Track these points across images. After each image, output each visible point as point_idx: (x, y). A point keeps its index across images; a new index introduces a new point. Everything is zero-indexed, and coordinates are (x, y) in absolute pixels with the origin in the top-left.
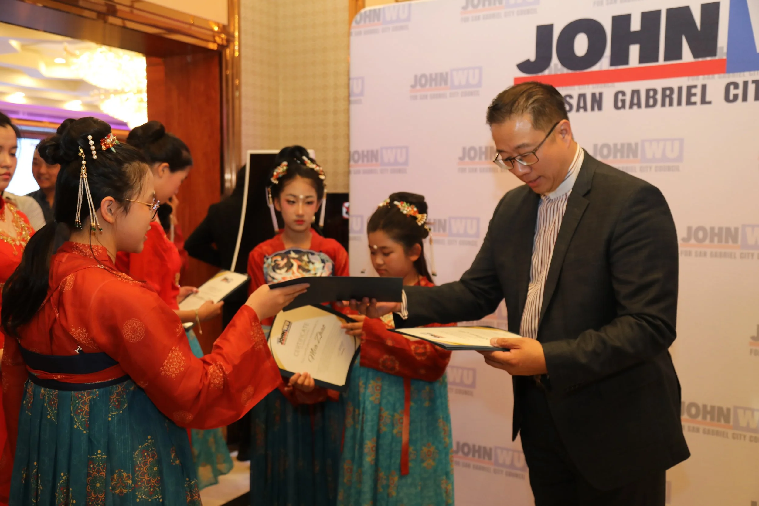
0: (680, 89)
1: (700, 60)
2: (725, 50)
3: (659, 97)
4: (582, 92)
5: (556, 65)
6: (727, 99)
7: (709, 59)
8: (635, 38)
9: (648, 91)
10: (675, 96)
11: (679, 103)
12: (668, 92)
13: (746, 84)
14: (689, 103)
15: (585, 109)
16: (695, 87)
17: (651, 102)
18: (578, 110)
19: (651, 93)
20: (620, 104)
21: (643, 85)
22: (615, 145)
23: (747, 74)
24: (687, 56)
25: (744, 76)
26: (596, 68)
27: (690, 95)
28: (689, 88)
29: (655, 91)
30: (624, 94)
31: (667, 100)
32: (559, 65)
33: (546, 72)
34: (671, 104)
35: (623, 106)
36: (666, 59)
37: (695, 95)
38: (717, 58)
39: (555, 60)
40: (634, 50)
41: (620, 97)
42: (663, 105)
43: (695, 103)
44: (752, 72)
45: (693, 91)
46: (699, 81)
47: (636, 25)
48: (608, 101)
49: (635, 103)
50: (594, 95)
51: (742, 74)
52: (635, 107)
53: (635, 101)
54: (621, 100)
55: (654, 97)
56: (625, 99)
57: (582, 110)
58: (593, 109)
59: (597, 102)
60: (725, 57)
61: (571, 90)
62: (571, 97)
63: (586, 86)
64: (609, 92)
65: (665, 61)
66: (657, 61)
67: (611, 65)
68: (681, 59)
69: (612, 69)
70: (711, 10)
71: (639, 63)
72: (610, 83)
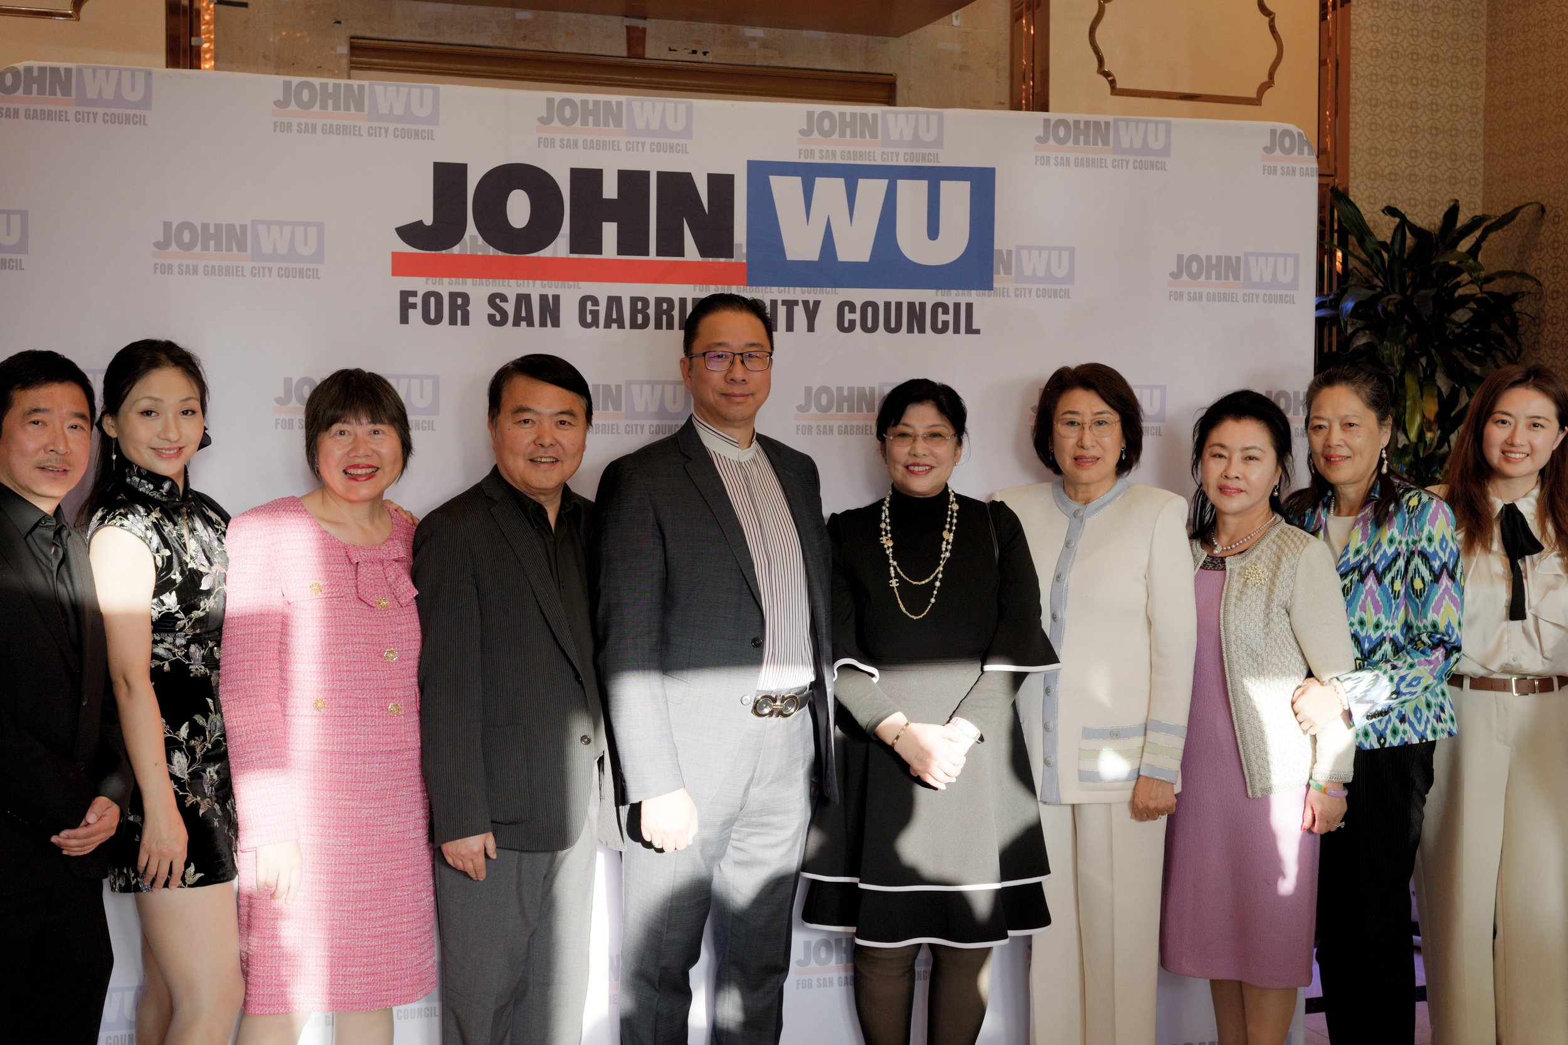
0: (683, 301)
1: (711, 260)
2: (744, 250)
3: (651, 311)
4: (523, 291)
5: (472, 237)
7: (722, 260)
8: (610, 210)
9: (634, 300)
10: (676, 313)
12: (665, 306)
17: (640, 320)
18: (516, 323)
19: (640, 305)
20: (589, 319)
21: (627, 291)
23: (775, 289)
24: (691, 251)
25: (771, 292)
26: (546, 253)
29: (645, 301)
30: (595, 302)
31: (665, 318)
32: (480, 240)
33: (456, 250)
34: (669, 326)
35: (595, 323)
36: (659, 253)
38: (733, 260)
39: (471, 229)
40: (610, 231)
41: (589, 303)
42: (657, 326)
44: (783, 288)
47: (610, 190)
48: (569, 311)
49: (614, 319)
50: (543, 298)
51: (768, 289)
52: (614, 326)
53: (614, 316)
54: (591, 312)
55: (644, 311)
56: (598, 311)
57: (523, 324)
58: (543, 324)
59: (551, 312)
60: (745, 261)
61: (503, 286)
62: (504, 299)
63: (531, 282)
64: (570, 295)
65: (658, 255)
66: (648, 255)
67: (572, 251)
68: (683, 256)
69: (574, 259)
70: (721, 184)
71: (618, 254)
72: (571, 281)
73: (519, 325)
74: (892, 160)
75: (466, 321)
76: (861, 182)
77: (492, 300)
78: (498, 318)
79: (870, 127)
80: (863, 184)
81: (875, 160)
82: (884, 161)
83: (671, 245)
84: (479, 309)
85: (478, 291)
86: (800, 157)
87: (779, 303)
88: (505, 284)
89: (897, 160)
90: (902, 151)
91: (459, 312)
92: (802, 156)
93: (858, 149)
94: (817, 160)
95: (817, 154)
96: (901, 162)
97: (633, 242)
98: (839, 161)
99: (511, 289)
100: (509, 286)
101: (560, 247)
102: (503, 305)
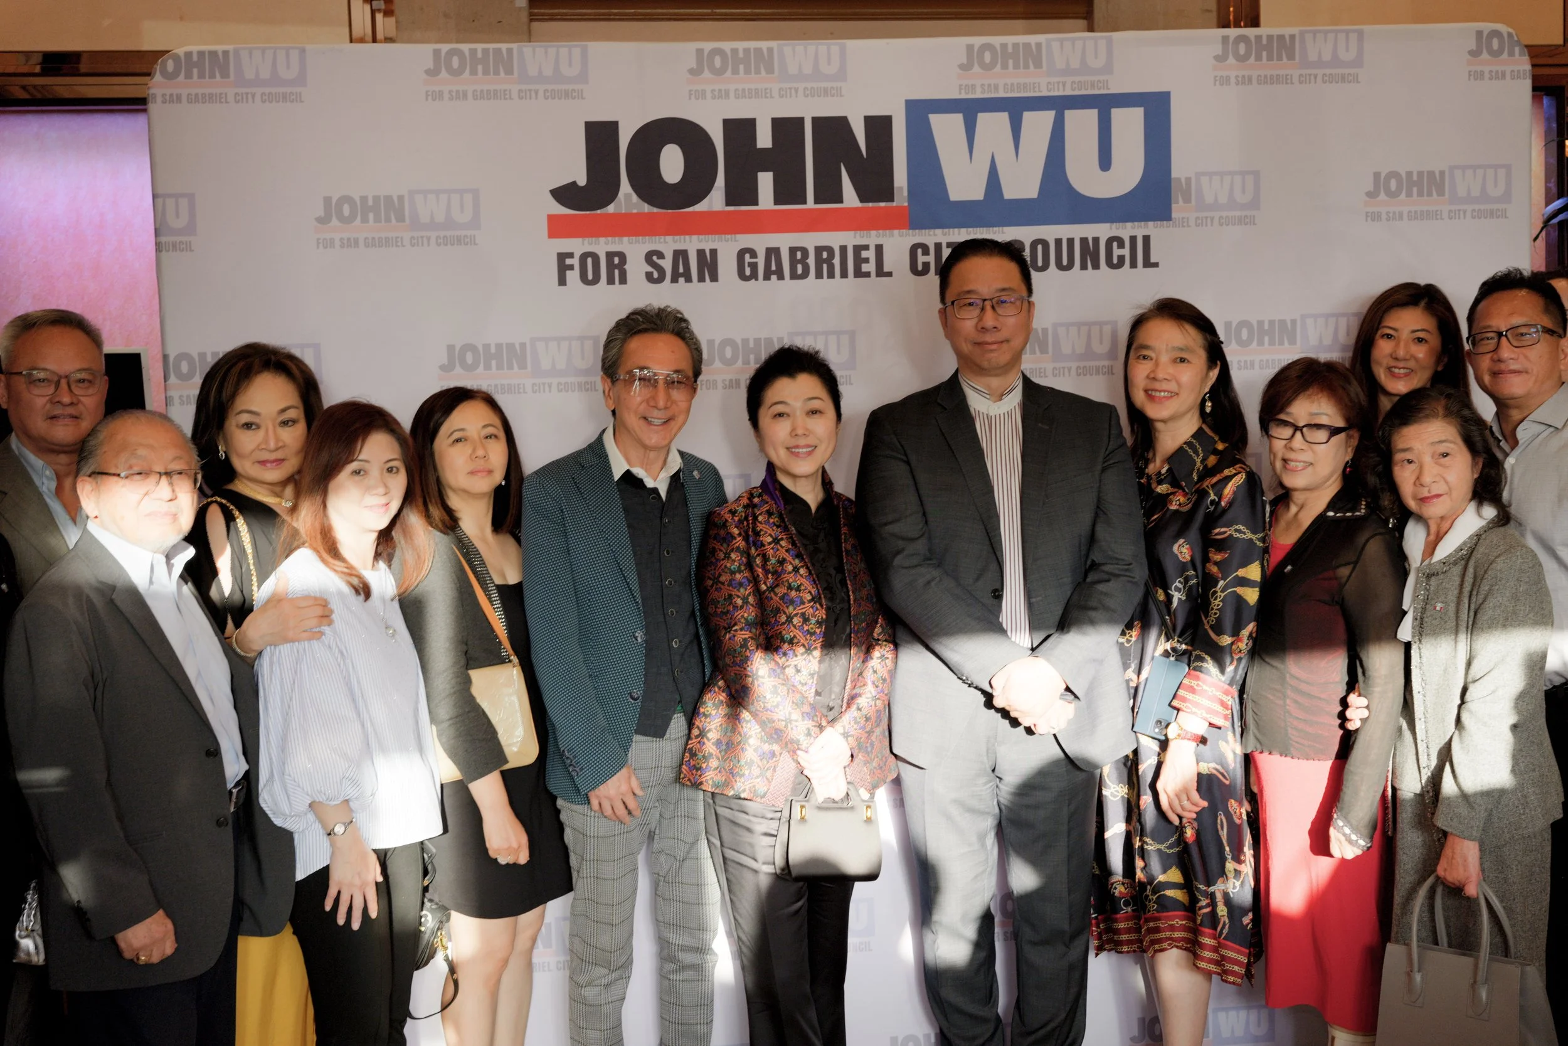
0: (843, 249)
1: (870, 205)
2: (905, 193)
3: (811, 261)
4: (680, 246)
6: (914, 270)
7: (882, 204)
8: (765, 159)
9: (793, 251)
10: (837, 261)
11: (844, 275)
12: (825, 255)
13: (938, 246)
14: (859, 273)
15: (689, 280)
16: (866, 247)
17: (799, 269)
18: (674, 280)
19: (799, 255)
20: (748, 272)
21: (784, 241)
22: (745, 341)
23: (939, 231)
24: (850, 197)
25: (935, 235)
26: (701, 207)
27: (859, 261)
28: (858, 249)
29: (804, 251)
30: (753, 254)
31: (825, 266)
32: (635, 199)
33: (611, 208)
34: (831, 275)
35: (754, 276)
36: (817, 201)
37: (867, 260)
38: (894, 204)
39: (625, 187)
40: (765, 181)
41: (747, 256)
42: (819, 275)
43: (867, 275)
44: (947, 230)
45: (864, 254)
46: (871, 238)
47: (764, 139)
48: (727, 265)
49: (773, 271)
50: (701, 253)
51: (932, 232)
52: (774, 277)
53: (774, 268)
54: (750, 264)
55: (804, 261)
56: (756, 263)
57: (682, 280)
58: (701, 279)
59: (709, 266)
60: (906, 204)
61: (660, 243)
62: (661, 255)
63: (687, 237)
64: (727, 248)
65: (816, 202)
66: (805, 202)
67: (728, 204)
68: (841, 202)
69: (729, 212)
70: (879, 127)
71: (776, 202)
72: (728, 234)
73: (677, 282)
74: (1058, 90)
75: (623, 280)
76: (1027, 115)
77: (649, 257)
78: (656, 275)
79: (1034, 57)
80: (1030, 118)
81: (1040, 91)
82: (1049, 91)
83: (829, 192)
84: (637, 267)
85: (635, 249)
86: (960, 93)
87: (944, 245)
88: (662, 240)
89: (1064, 90)
90: (1069, 80)
91: (617, 272)
92: (963, 91)
93: (1022, 80)
94: (978, 95)
95: (979, 90)
96: (1069, 92)
97: (789, 191)
98: (1001, 94)
99: (668, 245)
100: (666, 242)
101: (715, 200)
102: (660, 262)
